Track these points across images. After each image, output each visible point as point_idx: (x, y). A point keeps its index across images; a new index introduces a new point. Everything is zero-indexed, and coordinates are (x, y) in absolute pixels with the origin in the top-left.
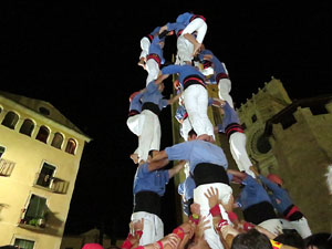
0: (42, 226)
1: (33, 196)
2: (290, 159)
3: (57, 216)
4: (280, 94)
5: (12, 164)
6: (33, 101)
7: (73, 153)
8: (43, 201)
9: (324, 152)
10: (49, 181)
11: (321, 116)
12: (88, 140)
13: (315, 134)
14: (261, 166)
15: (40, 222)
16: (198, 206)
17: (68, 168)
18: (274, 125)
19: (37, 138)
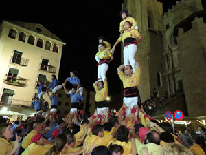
1: (40, 75)
5: (27, 60)
6: (32, 24)
7: (57, 52)
8: (45, 77)
10: (46, 68)
12: (65, 44)
13: (201, 37)
14: (173, 53)
17: (55, 60)
18: (179, 29)
19: (37, 46)
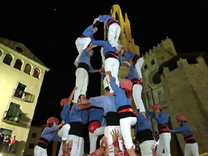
0: (17, 122)
1: (12, 103)
2: (171, 89)
3: (27, 116)
4: (170, 48)
6: (12, 42)
7: (37, 77)
8: (18, 106)
9: (192, 87)
10: (22, 95)
11: (193, 65)
12: (48, 70)
13: (188, 76)
14: (154, 92)
15: (16, 119)
16: (106, 139)
17: (34, 87)
18: (164, 68)
19: (14, 67)
